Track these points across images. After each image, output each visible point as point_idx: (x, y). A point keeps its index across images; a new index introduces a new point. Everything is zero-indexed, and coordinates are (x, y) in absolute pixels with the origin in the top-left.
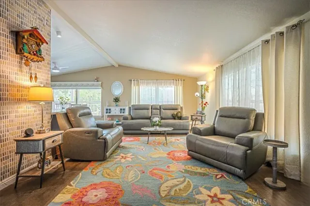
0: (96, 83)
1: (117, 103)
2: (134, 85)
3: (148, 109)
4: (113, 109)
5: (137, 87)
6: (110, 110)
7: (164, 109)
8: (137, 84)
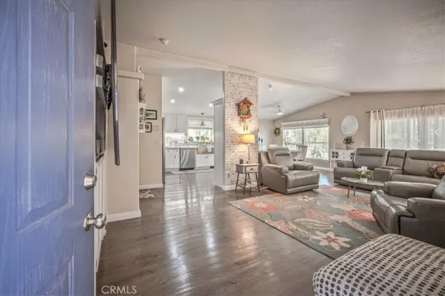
0: (322, 120)
1: (349, 145)
2: (375, 118)
3: (381, 156)
4: (340, 152)
5: (380, 121)
6: (337, 153)
7: (412, 158)
8: (380, 116)
